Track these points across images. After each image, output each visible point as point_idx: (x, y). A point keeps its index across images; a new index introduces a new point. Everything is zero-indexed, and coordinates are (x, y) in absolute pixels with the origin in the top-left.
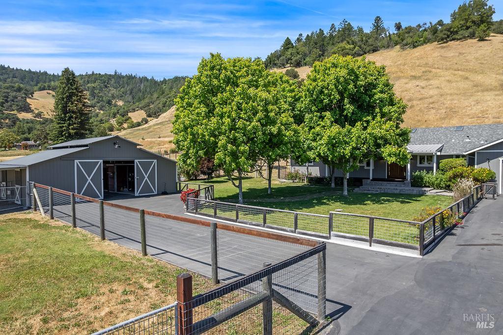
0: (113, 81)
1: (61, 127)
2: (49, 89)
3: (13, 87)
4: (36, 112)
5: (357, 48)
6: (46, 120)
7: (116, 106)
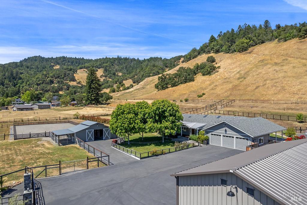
0: (116, 62)
1: (88, 96)
2: (84, 68)
3: (68, 69)
4: (78, 81)
5: (251, 41)
6: (83, 86)
7: (118, 76)
